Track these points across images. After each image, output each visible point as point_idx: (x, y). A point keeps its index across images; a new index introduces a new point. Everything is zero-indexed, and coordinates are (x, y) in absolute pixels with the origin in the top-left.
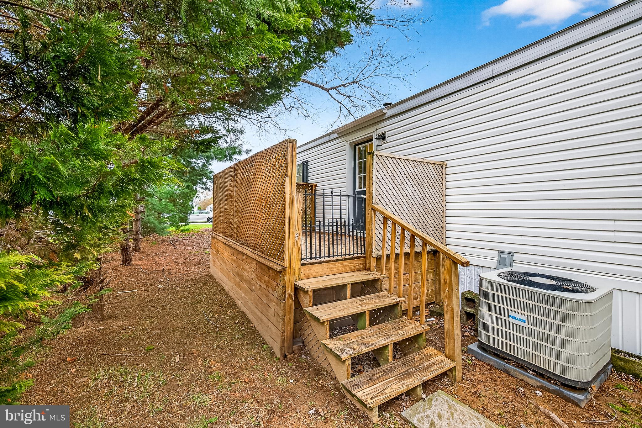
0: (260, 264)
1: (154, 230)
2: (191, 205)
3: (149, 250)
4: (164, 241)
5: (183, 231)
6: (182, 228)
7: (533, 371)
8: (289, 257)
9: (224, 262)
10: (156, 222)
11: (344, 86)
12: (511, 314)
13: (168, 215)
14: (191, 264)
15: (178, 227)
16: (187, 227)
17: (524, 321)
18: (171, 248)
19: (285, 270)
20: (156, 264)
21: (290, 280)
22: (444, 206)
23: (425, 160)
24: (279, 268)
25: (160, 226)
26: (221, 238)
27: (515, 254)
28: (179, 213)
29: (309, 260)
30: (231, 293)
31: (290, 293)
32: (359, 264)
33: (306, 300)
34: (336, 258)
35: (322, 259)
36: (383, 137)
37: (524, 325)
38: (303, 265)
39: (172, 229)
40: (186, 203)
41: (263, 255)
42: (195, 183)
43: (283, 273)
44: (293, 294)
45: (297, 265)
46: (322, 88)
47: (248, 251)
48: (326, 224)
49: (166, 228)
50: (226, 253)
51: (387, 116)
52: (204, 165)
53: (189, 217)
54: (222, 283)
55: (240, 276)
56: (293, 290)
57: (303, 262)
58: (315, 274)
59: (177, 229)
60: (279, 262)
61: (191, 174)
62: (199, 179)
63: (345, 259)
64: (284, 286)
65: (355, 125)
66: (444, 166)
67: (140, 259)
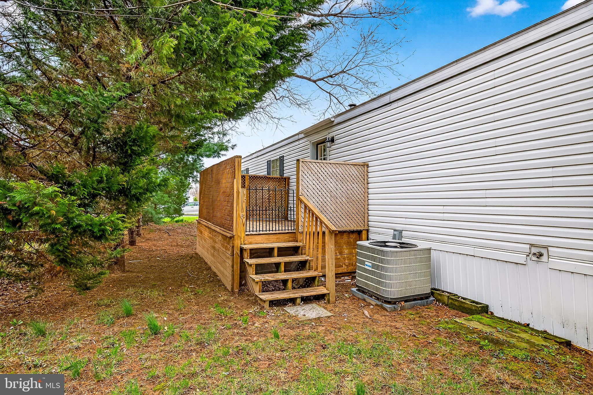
0: (223, 236)
1: (151, 220)
2: (185, 196)
3: (148, 236)
4: (160, 230)
5: (177, 221)
6: (175, 219)
7: (375, 297)
8: (236, 229)
9: (205, 241)
10: (153, 212)
11: (331, 76)
12: (366, 263)
13: (163, 206)
14: (182, 246)
15: (173, 218)
16: (181, 218)
17: (370, 266)
18: (166, 236)
19: (233, 237)
20: (155, 246)
21: (238, 243)
22: (366, 197)
23: (346, 163)
24: (229, 235)
25: (156, 216)
26: (204, 222)
27: (403, 232)
28: (173, 204)
29: (252, 233)
30: (209, 263)
31: (237, 251)
32: (290, 237)
33: (246, 255)
34: (271, 232)
35: (261, 232)
36: (332, 140)
37: (370, 269)
38: (246, 235)
39: (167, 220)
40: (180, 195)
41: (225, 230)
42: (186, 177)
43: (232, 238)
44: (239, 252)
45: (243, 235)
46: (309, 79)
47: (218, 229)
48: (264, 209)
49: (162, 218)
50: (206, 233)
51: (335, 123)
52: (195, 161)
53: (182, 209)
54: (204, 258)
55: (214, 247)
56: (239, 249)
57: (247, 233)
58: (256, 242)
59: (171, 220)
60: (231, 232)
61: (184, 169)
62: (191, 173)
63: (279, 233)
64: (233, 247)
65: (323, 124)
66: (366, 166)
67: (142, 242)
